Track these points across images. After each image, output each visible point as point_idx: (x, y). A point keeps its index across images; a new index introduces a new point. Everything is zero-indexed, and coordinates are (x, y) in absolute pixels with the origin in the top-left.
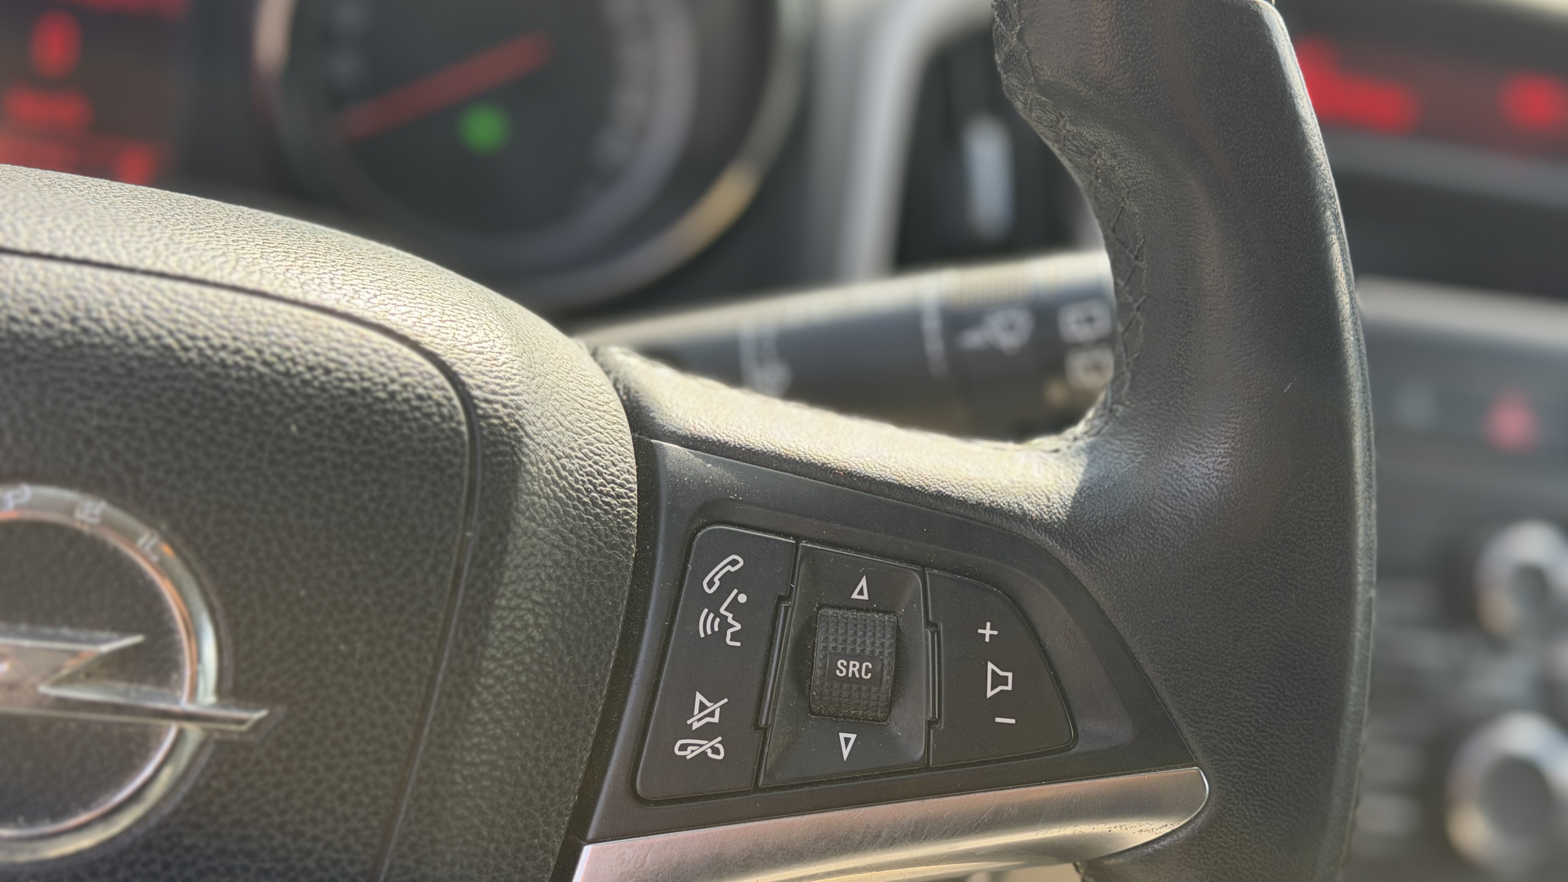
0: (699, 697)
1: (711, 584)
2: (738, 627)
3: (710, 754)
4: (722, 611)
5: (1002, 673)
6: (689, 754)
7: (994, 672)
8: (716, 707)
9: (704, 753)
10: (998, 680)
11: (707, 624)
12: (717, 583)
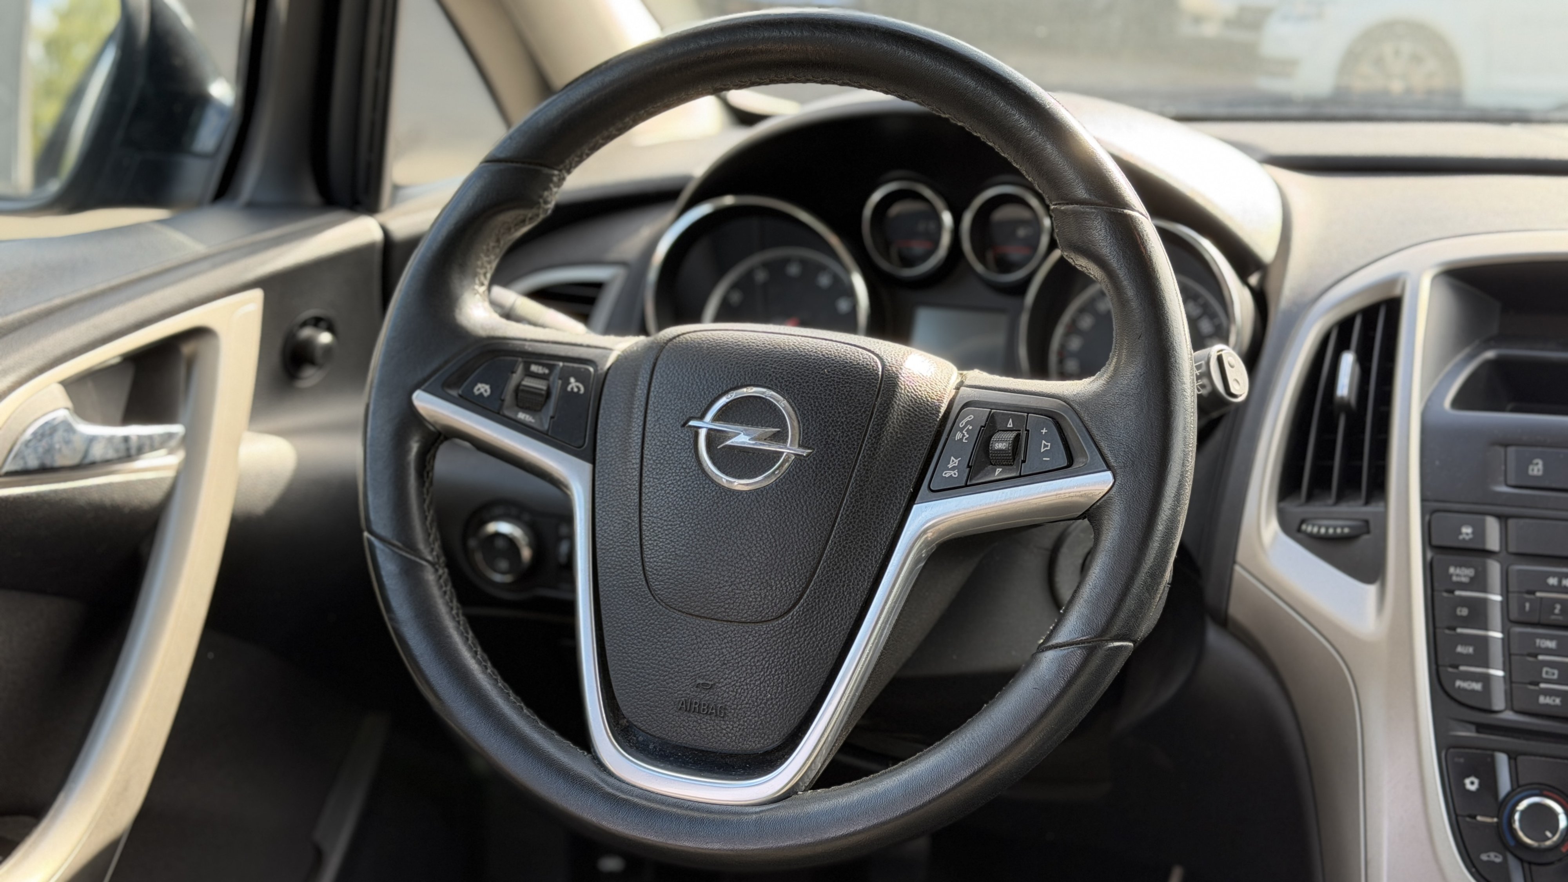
0: (952, 458)
1: (962, 424)
2: (967, 436)
3: (953, 475)
4: (964, 432)
5: (1047, 444)
6: (947, 476)
7: (1044, 444)
8: (957, 461)
9: (951, 475)
10: (1046, 446)
11: (959, 436)
12: (964, 424)
